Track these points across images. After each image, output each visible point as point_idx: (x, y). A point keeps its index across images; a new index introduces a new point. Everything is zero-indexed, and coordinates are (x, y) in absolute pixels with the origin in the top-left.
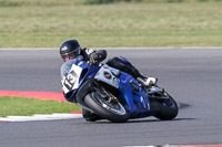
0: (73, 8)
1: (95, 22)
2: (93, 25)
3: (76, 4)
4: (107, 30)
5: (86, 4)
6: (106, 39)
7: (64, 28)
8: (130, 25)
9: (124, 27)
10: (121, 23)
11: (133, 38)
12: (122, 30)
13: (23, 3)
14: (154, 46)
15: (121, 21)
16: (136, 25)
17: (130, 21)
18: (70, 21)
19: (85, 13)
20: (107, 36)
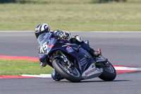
0: (82, 6)
1: (97, 15)
2: (95, 17)
3: (84, 3)
4: (105, 20)
5: (91, 3)
6: (104, 26)
7: (77, 18)
8: (119, 17)
9: (115, 18)
10: (113, 16)
11: (121, 25)
12: (114, 20)
13: (50, 2)
14: (134, 30)
15: (113, 14)
16: (123, 17)
17: (119, 14)
18: (81, 14)
19: (90, 8)
20: (104, 24)
